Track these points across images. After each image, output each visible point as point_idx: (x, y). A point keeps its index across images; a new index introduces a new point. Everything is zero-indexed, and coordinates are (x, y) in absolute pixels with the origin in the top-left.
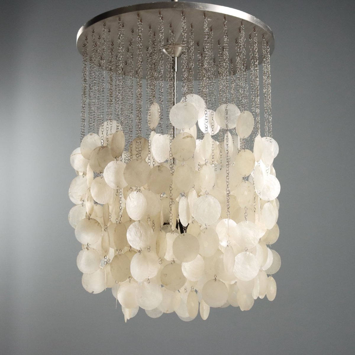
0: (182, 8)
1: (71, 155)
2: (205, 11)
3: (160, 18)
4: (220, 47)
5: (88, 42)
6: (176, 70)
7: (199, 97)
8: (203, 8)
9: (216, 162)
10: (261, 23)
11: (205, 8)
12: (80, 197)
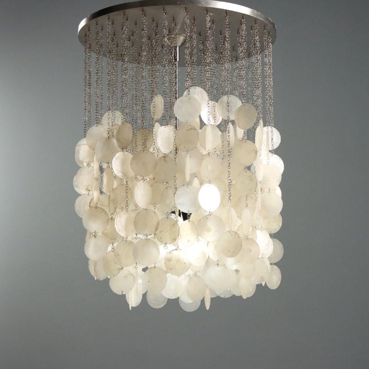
0: (185, 5)
1: (77, 146)
2: (207, 7)
3: (164, 14)
4: (222, 37)
5: (90, 33)
6: (178, 60)
7: (202, 90)
8: (205, 4)
9: (218, 152)
10: (262, 16)
11: (207, 4)
12: (86, 187)
